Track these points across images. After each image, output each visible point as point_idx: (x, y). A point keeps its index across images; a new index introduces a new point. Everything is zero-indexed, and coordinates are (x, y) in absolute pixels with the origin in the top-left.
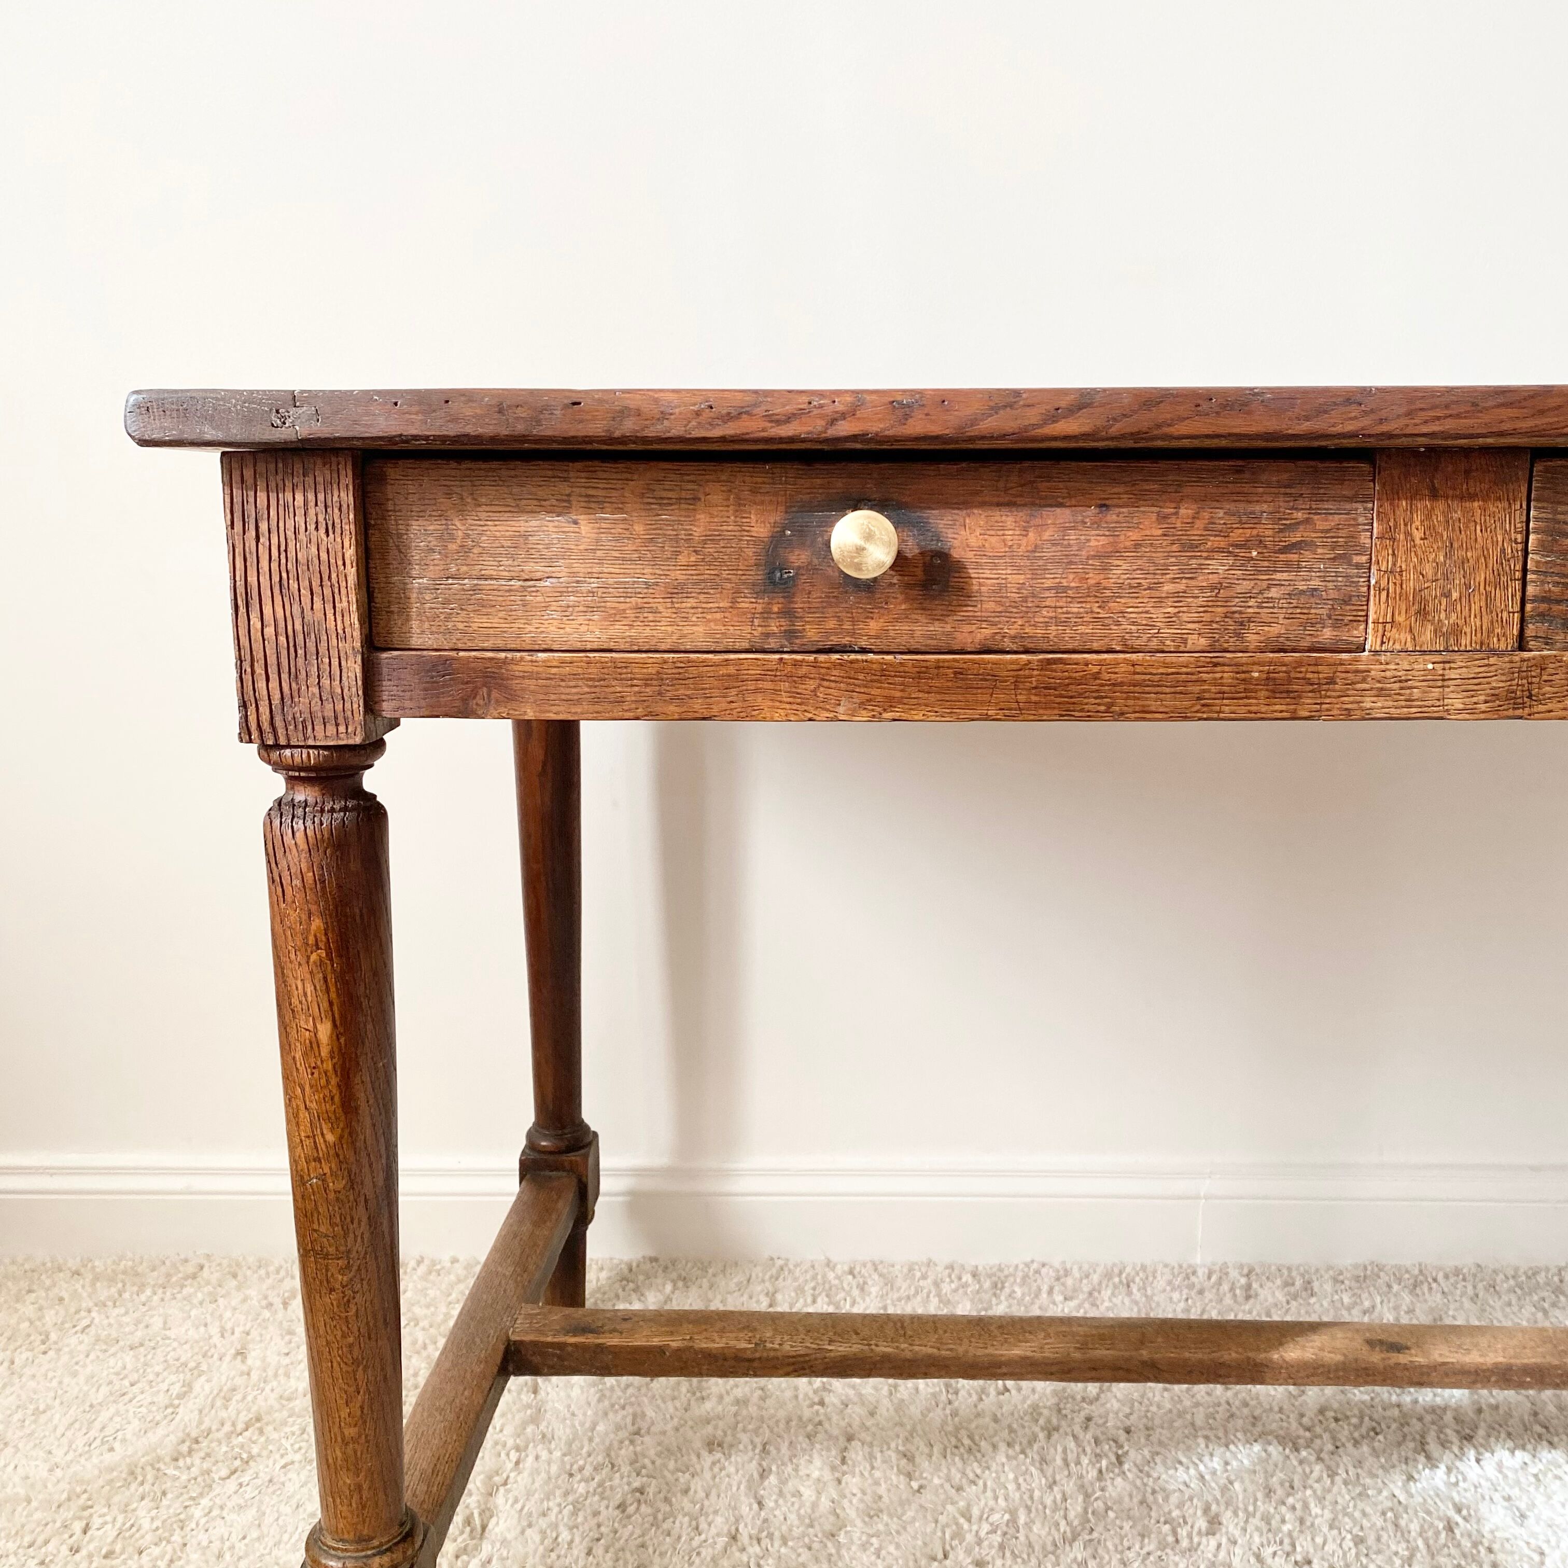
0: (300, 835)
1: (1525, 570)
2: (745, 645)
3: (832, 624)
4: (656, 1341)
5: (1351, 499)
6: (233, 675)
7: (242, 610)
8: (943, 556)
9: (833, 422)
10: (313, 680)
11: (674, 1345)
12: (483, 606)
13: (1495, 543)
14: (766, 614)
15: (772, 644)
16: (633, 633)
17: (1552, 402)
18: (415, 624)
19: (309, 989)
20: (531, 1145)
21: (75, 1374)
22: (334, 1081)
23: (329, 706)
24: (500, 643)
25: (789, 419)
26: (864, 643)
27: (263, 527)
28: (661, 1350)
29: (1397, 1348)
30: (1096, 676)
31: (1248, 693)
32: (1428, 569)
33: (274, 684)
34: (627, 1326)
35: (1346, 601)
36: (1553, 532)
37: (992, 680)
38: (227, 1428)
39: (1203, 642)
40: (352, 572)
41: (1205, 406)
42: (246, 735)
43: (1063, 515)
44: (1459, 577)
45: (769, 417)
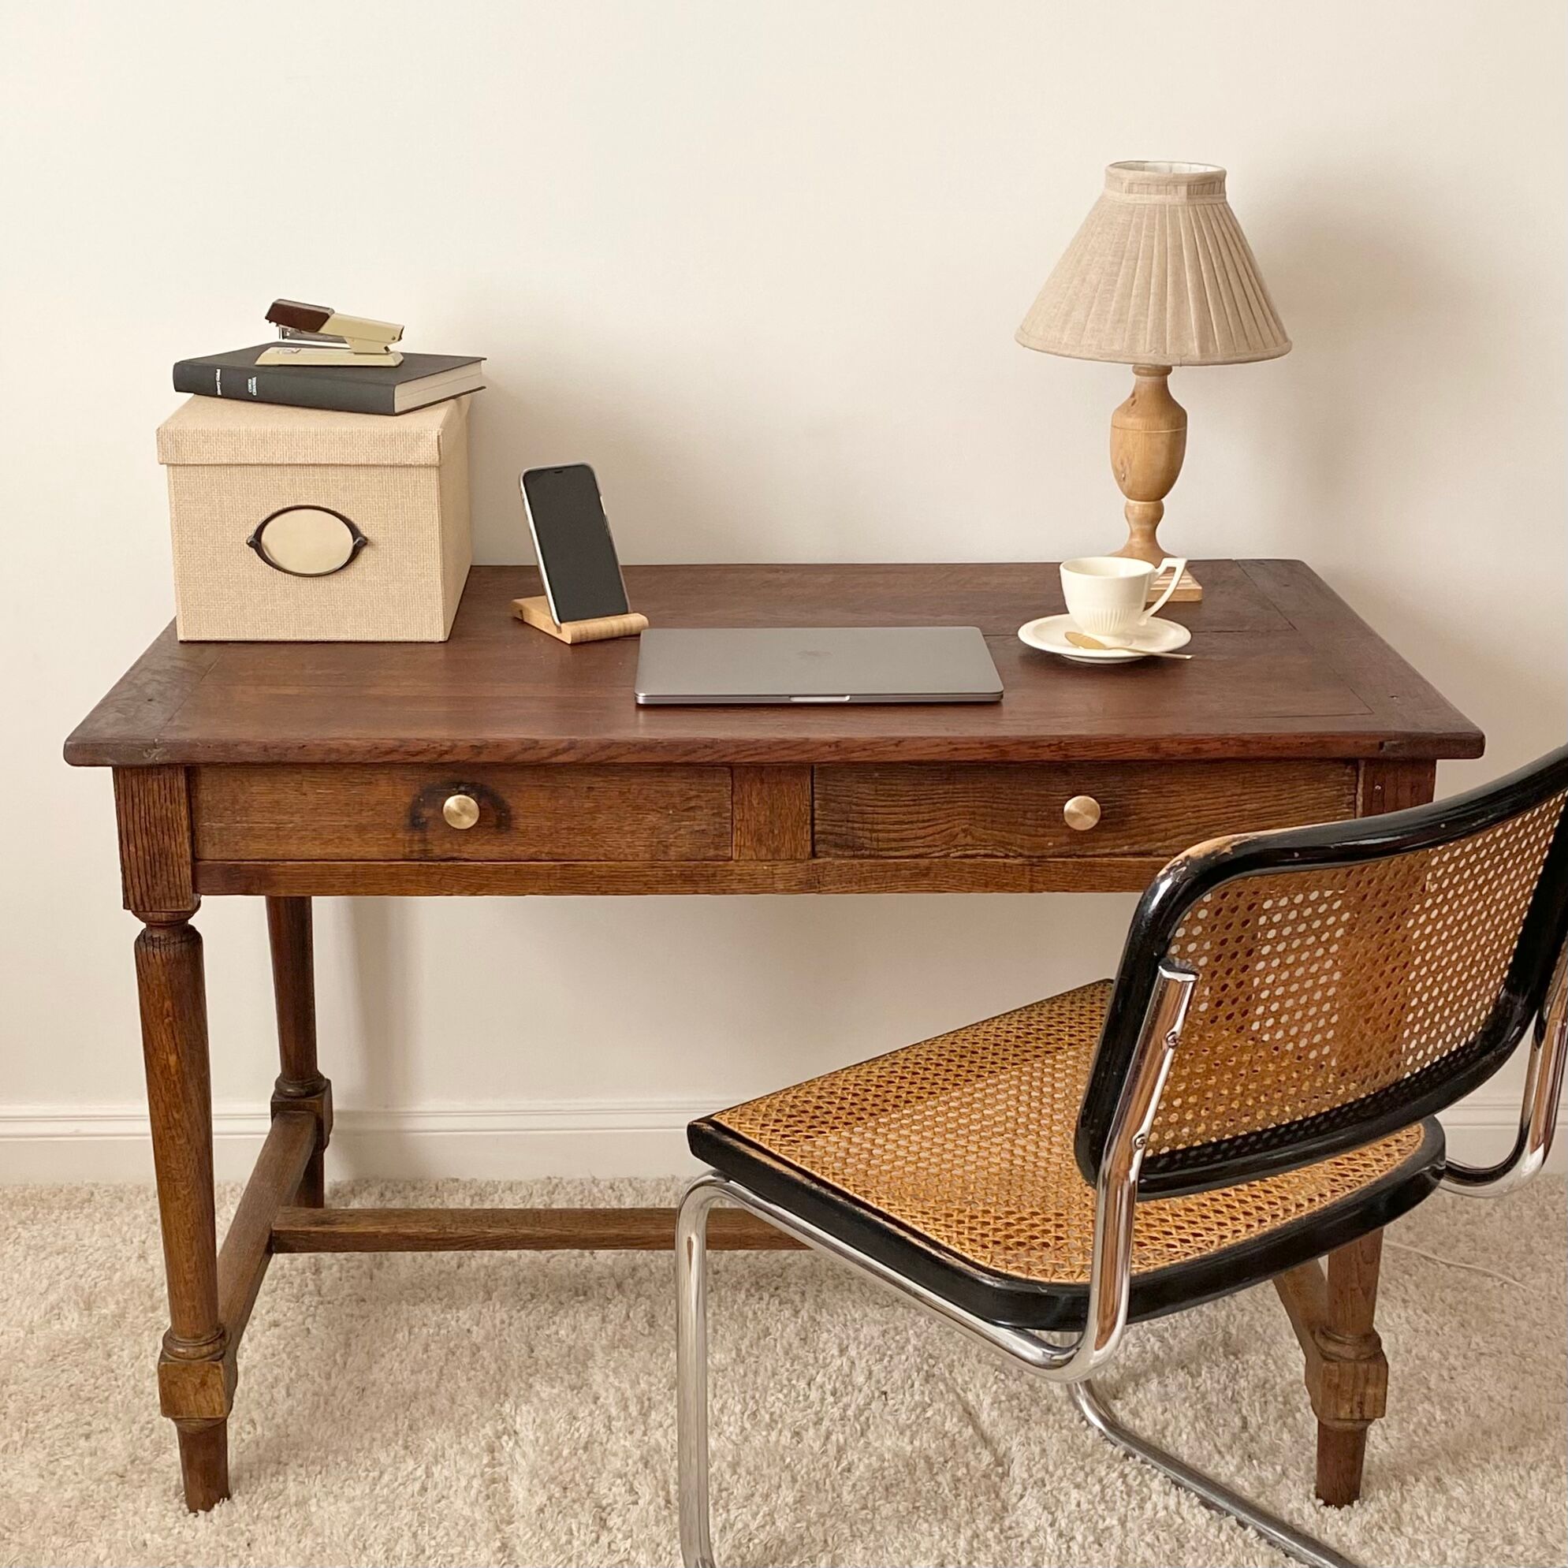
0: (158, 957)
1: (813, 819)
2: (401, 857)
3: (448, 846)
4: (371, 1229)
5: (719, 785)
6: (120, 875)
7: (125, 842)
8: (508, 811)
9: (441, 755)
10: (165, 877)
11: (384, 1231)
12: (256, 838)
13: (795, 806)
14: (411, 841)
15: (415, 856)
16: (338, 851)
17: (808, 747)
18: (218, 847)
19: (164, 1037)
20: (279, 1091)
22: (178, 1086)
23: (173, 891)
24: (265, 857)
25: (417, 754)
26: (466, 856)
27: (137, 800)
28: (375, 1235)
30: (591, 873)
31: (671, 882)
32: (762, 819)
33: (142, 878)
35: (721, 835)
36: (826, 799)
37: (535, 875)
39: (647, 856)
41: (633, 749)
42: (126, 906)
43: (571, 791)
44: (778, 824)
45: (407, 753)
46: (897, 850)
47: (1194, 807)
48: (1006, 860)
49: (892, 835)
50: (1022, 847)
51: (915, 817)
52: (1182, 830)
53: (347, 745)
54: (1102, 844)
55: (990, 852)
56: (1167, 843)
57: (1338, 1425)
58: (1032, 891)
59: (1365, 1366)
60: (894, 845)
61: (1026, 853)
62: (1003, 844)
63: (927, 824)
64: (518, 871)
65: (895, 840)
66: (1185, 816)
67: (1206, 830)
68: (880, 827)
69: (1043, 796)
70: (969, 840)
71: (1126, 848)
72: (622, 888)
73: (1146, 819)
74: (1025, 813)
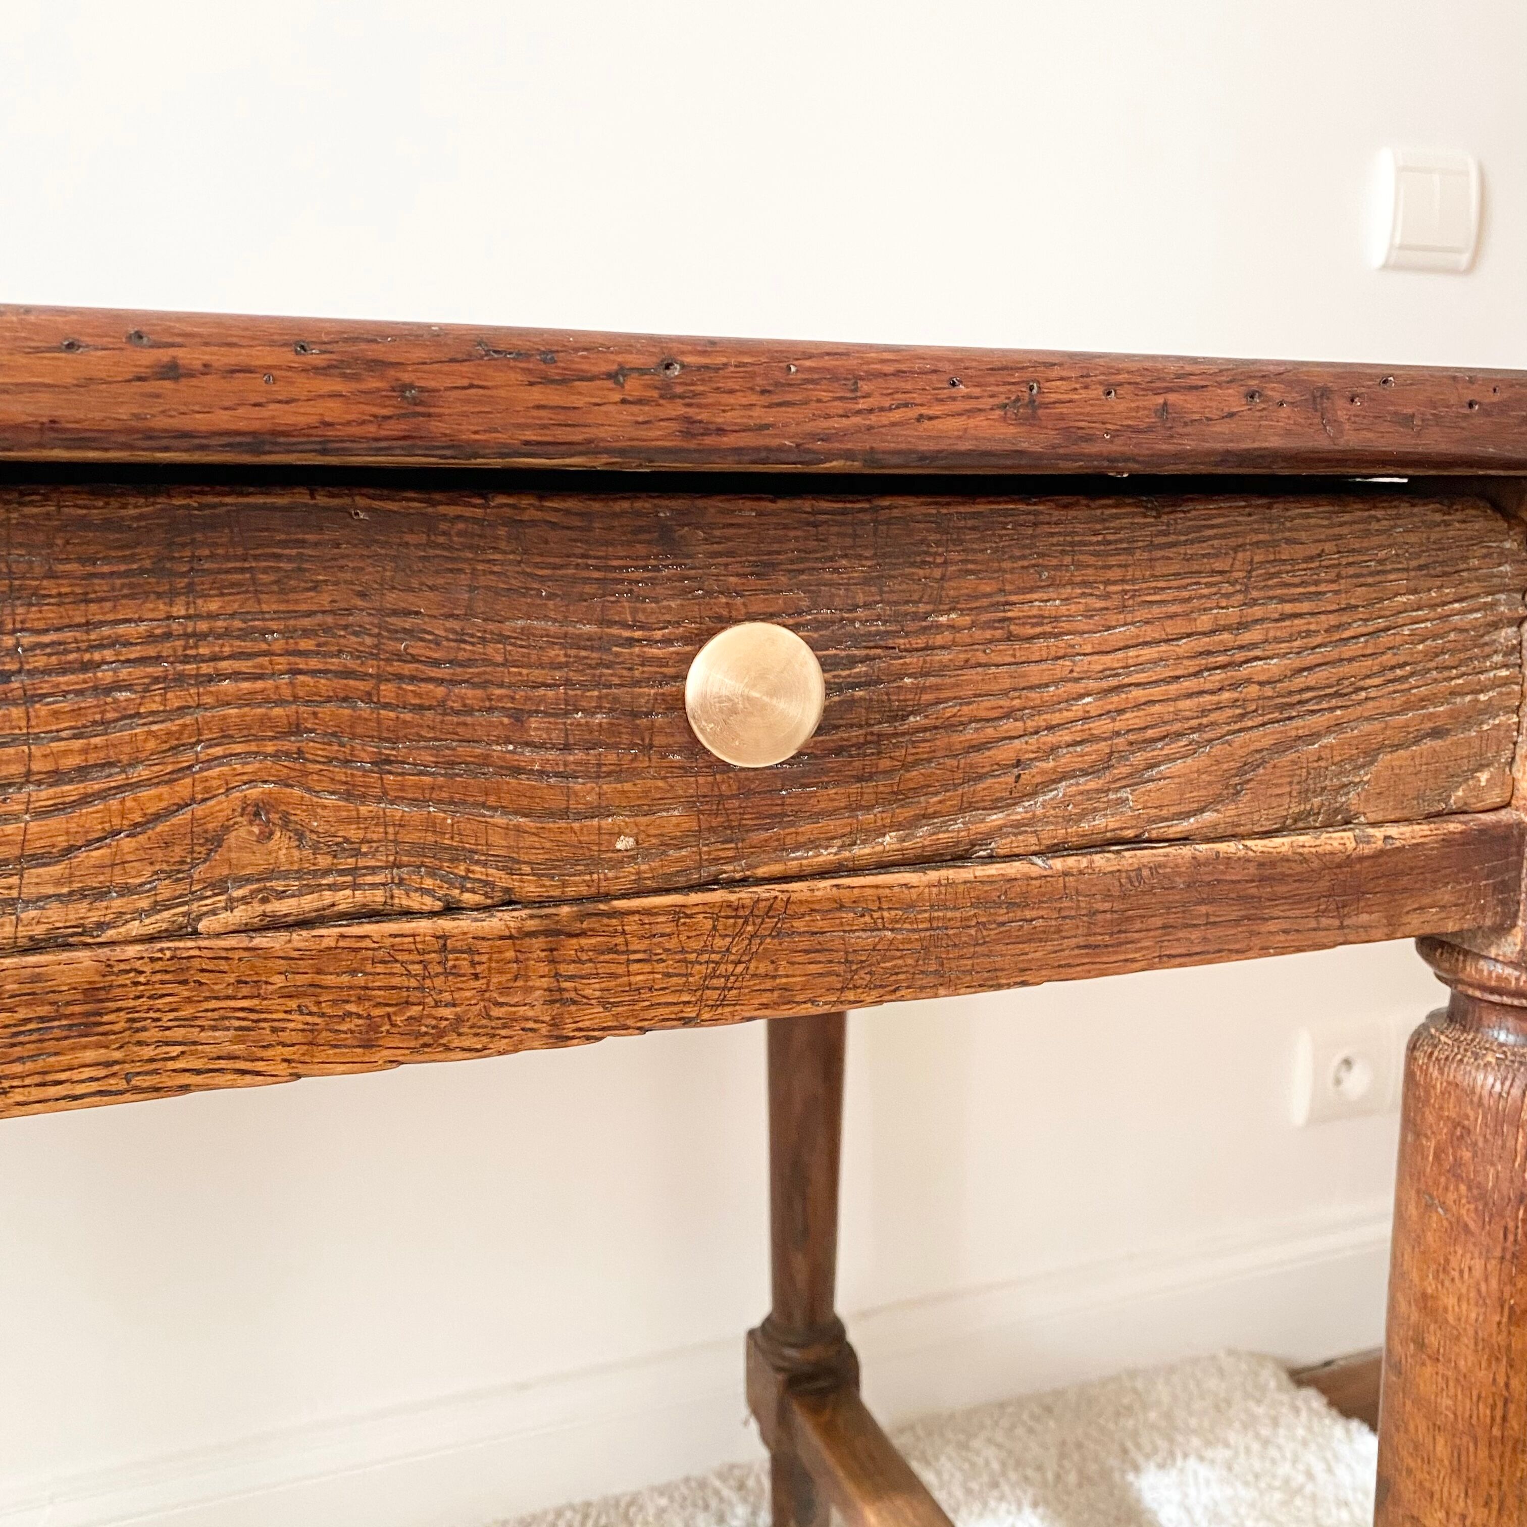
47: (1104, 674)
48: (445, 924)
50: (510, 866)
52: (1067, 760)
54: (807, 829)
55: (378, 897)
56: (1019, 812)
58: (560, 1040)
61: (531, 889)
63: (72, 791)
66: (1077, 709)
67: (1138, 758)
69: (590, 643)
71: (890, 840)
73: (952, 726)
74: (519, 717)
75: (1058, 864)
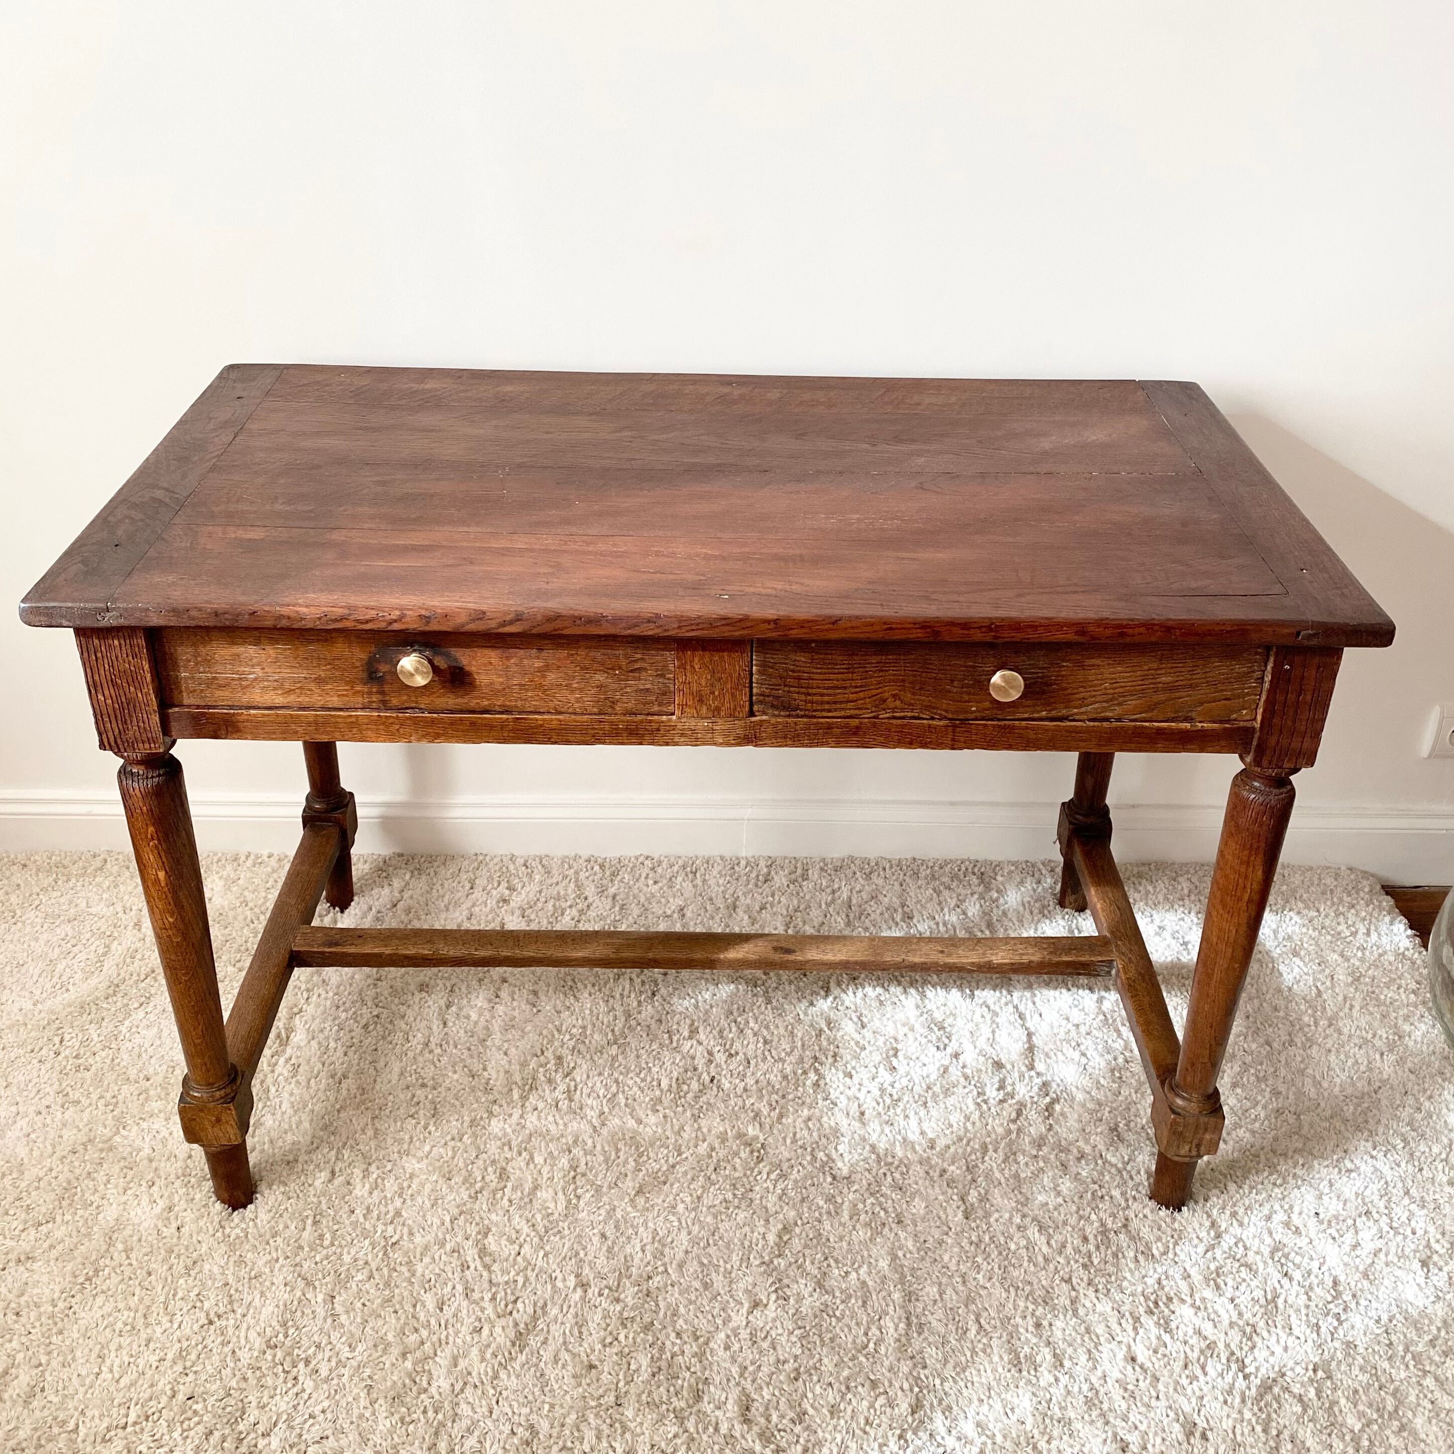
0: (137, 791)
1: (751, 682)
2: (360, 706)
3: (405, 699)
5: (663, 650)
6: (93, 720)
7: (93, 692)
8: (461, 669)
9: (390, 623)
10: (135, 723)
11: (388, 952)
12: (221, 687)
13: (735, 671)
14: (370, 693)
15: (375, 708)
16: (299, 700)
17: (748, 624)
18: (185, 694)
20: (309, 805)
21: (37, 939)
22: (169, 896)
23: (144, 736)
24: (230, 705)
25: (367, 622)
26: (423, 706)
27: (99, 655)
28: (380, 955)
29: (788, 951)
30: (541, 726)
31: (617, 734)
32: (703, 682)
33: (114, 725)
34: (360, 941)
35: (664, 694)
36: (764, 665)
37: (490, 726)
38: (135, 978)
39: (596, 710)
40: (148, 676)
41: (578, 622)
42: (102, 746)
43: (521, 652)
44: (718, 686)
45: (357, 621)
46: (829, 711)
47: (1111, 679)
48: (930, 722)
49: (826, 698)
50: (946, 711)
51: (848, 683)
52: (1100, 698)
53: (297, 612)
54: (1021, 710)
55: (916, 714)
56: (1083, 710)
57: (1176, 1159)
58: (953, 748)
59: (1206, 1120)
60: (827, 707)
61: (950, 716)
62: (928, 708)
63: (858, 690)
64: (473, 723)
65: (828, 703)
66: (1103, 687)
67: (1120, 700)
68: (814, 691)
69: (971, 666)
70: (898, 703)
71: (1044, 713)
72: (571, 739)
73: (1066, 689)
74: (952, 681)
75: (1092, 724)
